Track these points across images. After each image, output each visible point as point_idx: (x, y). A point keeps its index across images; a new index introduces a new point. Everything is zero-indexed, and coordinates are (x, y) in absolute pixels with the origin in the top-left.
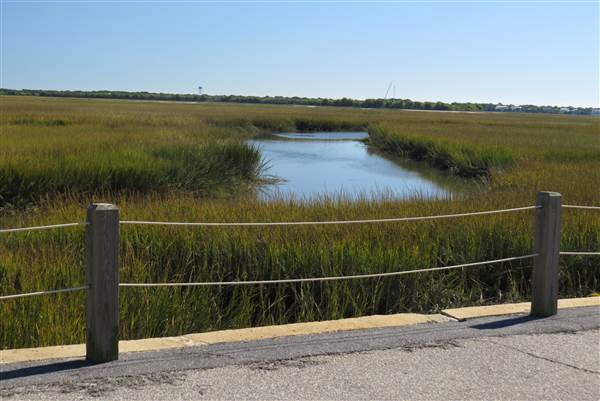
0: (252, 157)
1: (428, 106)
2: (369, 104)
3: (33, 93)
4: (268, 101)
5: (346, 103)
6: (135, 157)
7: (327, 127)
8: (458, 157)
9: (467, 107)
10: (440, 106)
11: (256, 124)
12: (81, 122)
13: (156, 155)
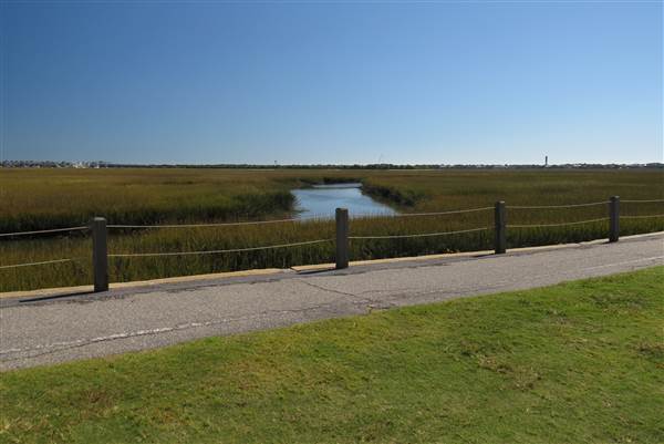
0: (291, 199)
1: (402, 167)
2: (369, 167)
3: (182, 167)
4: (313, 167)
5: (356, 167)
6: (224, 200)
7: (341, 181)
8: (405, 195)
9: (424, 167)
10: (409, 167)
11: (302, 181)
12: (203, 182)
13: (234, 198)
